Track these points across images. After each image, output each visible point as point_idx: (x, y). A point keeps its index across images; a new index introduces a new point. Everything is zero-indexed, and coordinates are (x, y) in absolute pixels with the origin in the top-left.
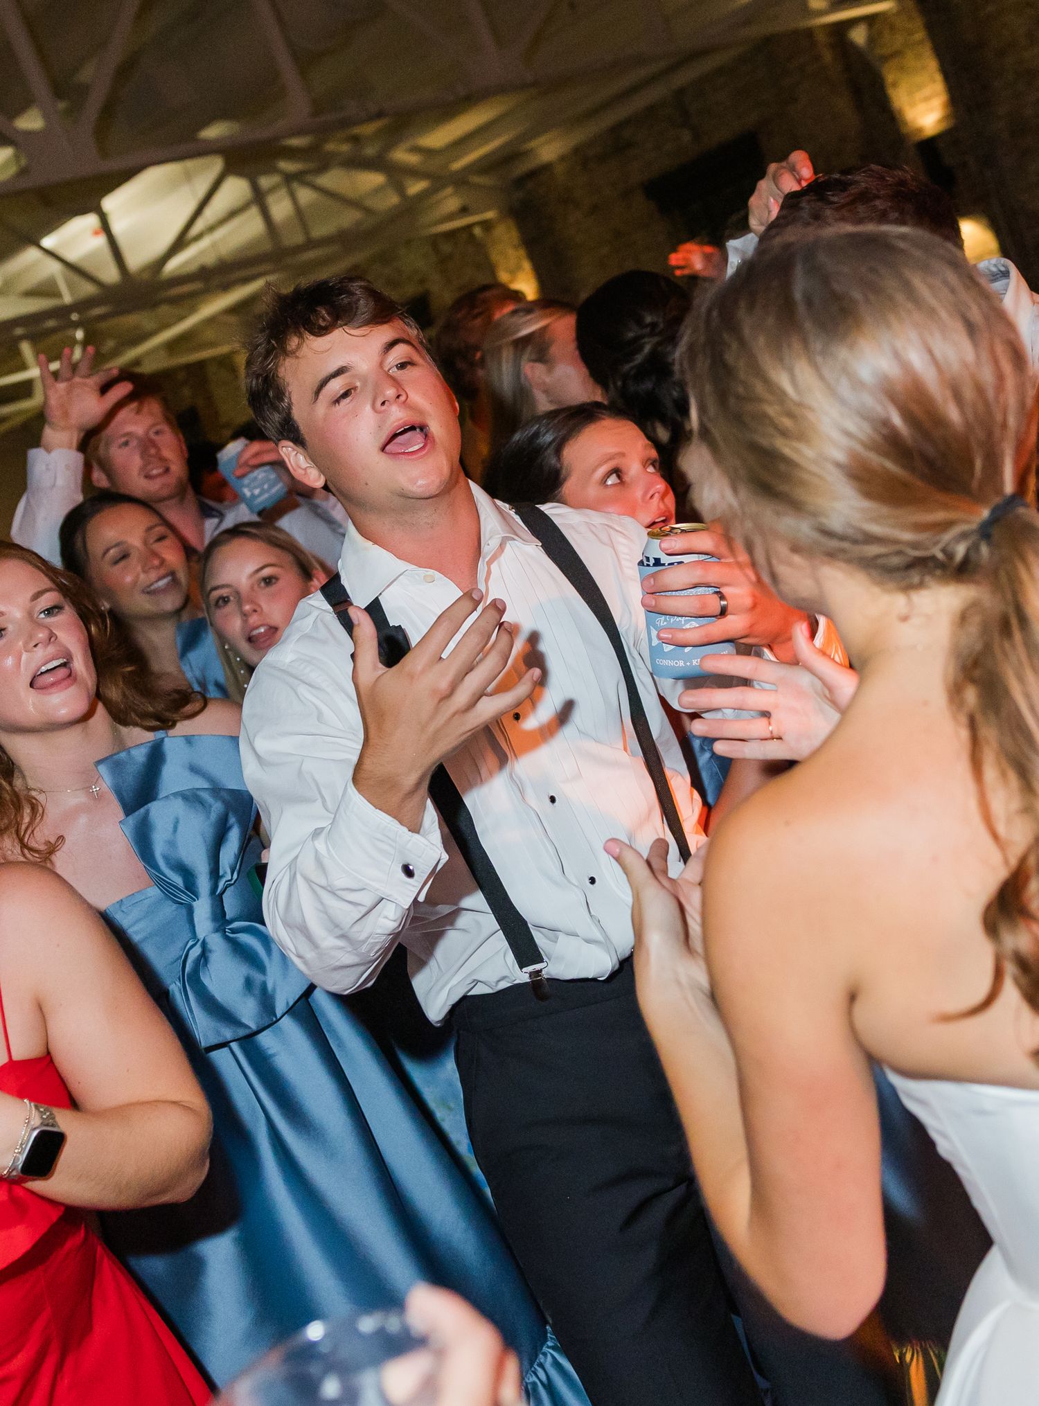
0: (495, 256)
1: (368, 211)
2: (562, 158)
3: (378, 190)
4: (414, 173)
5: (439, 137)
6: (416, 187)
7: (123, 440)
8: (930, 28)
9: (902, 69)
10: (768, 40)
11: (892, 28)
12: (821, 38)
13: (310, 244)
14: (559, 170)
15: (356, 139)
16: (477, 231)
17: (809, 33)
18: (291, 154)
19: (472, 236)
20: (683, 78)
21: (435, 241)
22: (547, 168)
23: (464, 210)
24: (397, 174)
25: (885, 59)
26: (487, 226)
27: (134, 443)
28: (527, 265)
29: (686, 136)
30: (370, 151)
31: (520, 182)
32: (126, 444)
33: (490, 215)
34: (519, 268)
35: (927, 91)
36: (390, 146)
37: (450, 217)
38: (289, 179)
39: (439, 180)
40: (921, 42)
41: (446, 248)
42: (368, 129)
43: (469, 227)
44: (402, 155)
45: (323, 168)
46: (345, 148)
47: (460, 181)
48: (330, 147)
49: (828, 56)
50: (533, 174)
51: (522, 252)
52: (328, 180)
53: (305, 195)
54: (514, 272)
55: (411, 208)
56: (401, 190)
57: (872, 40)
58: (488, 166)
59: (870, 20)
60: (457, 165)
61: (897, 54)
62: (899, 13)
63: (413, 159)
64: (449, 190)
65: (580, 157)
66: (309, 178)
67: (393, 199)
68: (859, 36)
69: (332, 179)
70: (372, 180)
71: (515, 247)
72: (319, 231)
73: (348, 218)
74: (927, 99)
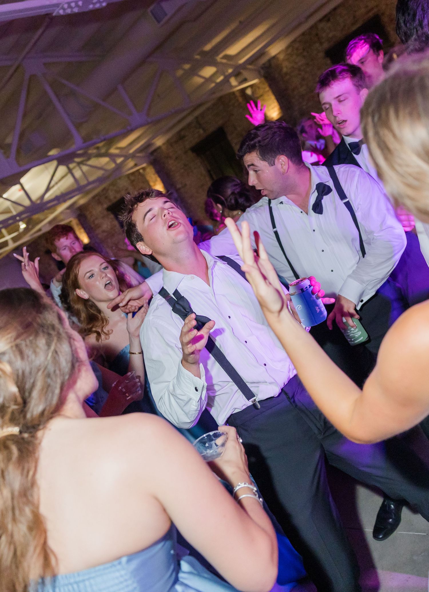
0: (148, 178)
1: (106, 170)
2: (164, 144)
3: (107, 163)
4: (119, 156)
5: (124, 143)
6: (119, 160)
8: (270, 86)
9: (263, 100)
10: (221, 97)
11: (259, 88)
12: (238, 94)
13: (89, 183)
14: (164, 148)
15: (98, 148)
16: (141, 171)
17: (233, 93)
18: (79, 156)
19: (140, 173)
20: (197, 113)
21: (128, 176)
22: (159, 148)
23: (136, 165)
24: (113, 157)
25: (258, 98)
26: (144, 169)
28: (159, 179)
29: (201, 131)
30: (103, 151)
31: (152, 153)
32: (65, 249)
33: (144, 165)
34: (156, 180)
35: (273, 106)
36: (109, 149)
37: (132, 168)
38: (79, 164)
39: (127, 157)
40: (268, 91)
41: (132, 178)
42: (100, 145)
43: (138, 170)
44: (113, 151)
45: (89, 159)
46: (95, 151)
47: (133, 156)
48: (90, 152)
49: (240, 99)
50: (155, 150)
51: (156, 176)
52: (90, 162)
53: (85, 168)
54: (155, 182)
55: (119, 167)
56: (115, 162)
57: (253, 93)
58: (141, 150)
59: (251, 86)
60: (131, 151)
61: (262, 96)
62: (260, 83)
63: (117, 152)
64: (130, 160)
65: (169, 143)
66: (85, 162)
67: (113, 165)
68: (249, 92)
69: (93, 162)
70: (105, 160)
71: (154, 174)
72: (91, 179)
73: (100, 173)
74: (273, 108)
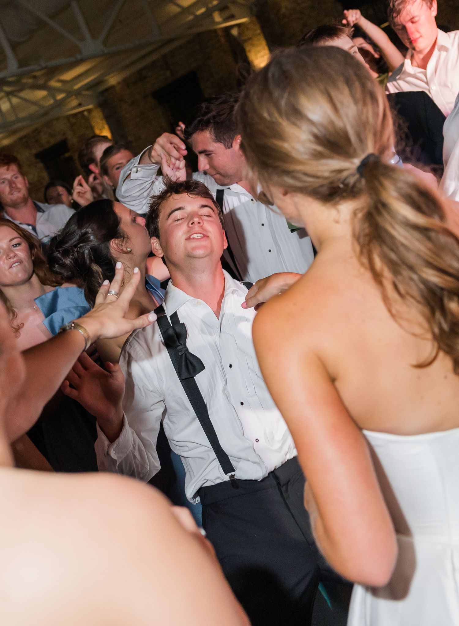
0: (93, 123)
1: (41, 107)
2: (119, 83)
3: (45, 98)
4: (60, 91)
5: (68, 76)
6: (60, 97)
7: (3, 181)
8: (263, 28)
9: (253, 45)
10: (199, 35)
11: (248, 29)
12: (220, 33)
13: (18, 120)
14: (118, 88)
15: (35, 77)
16: (86, 113)
17: (215, 31)
18: (9, 84)
19: (83, 116)
20: (166, 50)
21: (68, 117)
22: (112, 87)
23: (80, 105)
24: (52, 91)
25: (245, 41)
26: (89, 111)
27: (6, 182)
28: (106, 127)
29: (168, 73)
30: (41, 82)
31: (103, 93)
32: (3, 182)
33: (90, 107)
34: (103, 128)
35: (262, 53)
36: (50, 79)
37: (75, 108)
38: (8, 94)
39: (70, 94)
40: (259, 34)
41: (73, 120)
42: (39, 73)
43: (83, 112)
44: (54, 83)
45: (21, 90)
46: (30, 81)
47: (78, 93)
48: (25, 81)
49: (223, 40)
50: (107, 90)
51: (104, 122)
52: (23, 94)
53: (15, 100)
54: (101, 130)
55: (60, 104)
56: (54, 98)
57: (240, 34)
58: (90, 87)
59: (239, 25)
60: (77, 87)
61: (250, 39)
62: (250, 23)
63: (58, 85)
64: (73, 97)
65: (125, 82)
66: (16, 93)
67: (52, 102)
68: (235, 32)
69: (27, 94)
70: (42, 93)
71: (102, 120)
72: (22, 115)
73: (33, 109)
74: (262, 57)
